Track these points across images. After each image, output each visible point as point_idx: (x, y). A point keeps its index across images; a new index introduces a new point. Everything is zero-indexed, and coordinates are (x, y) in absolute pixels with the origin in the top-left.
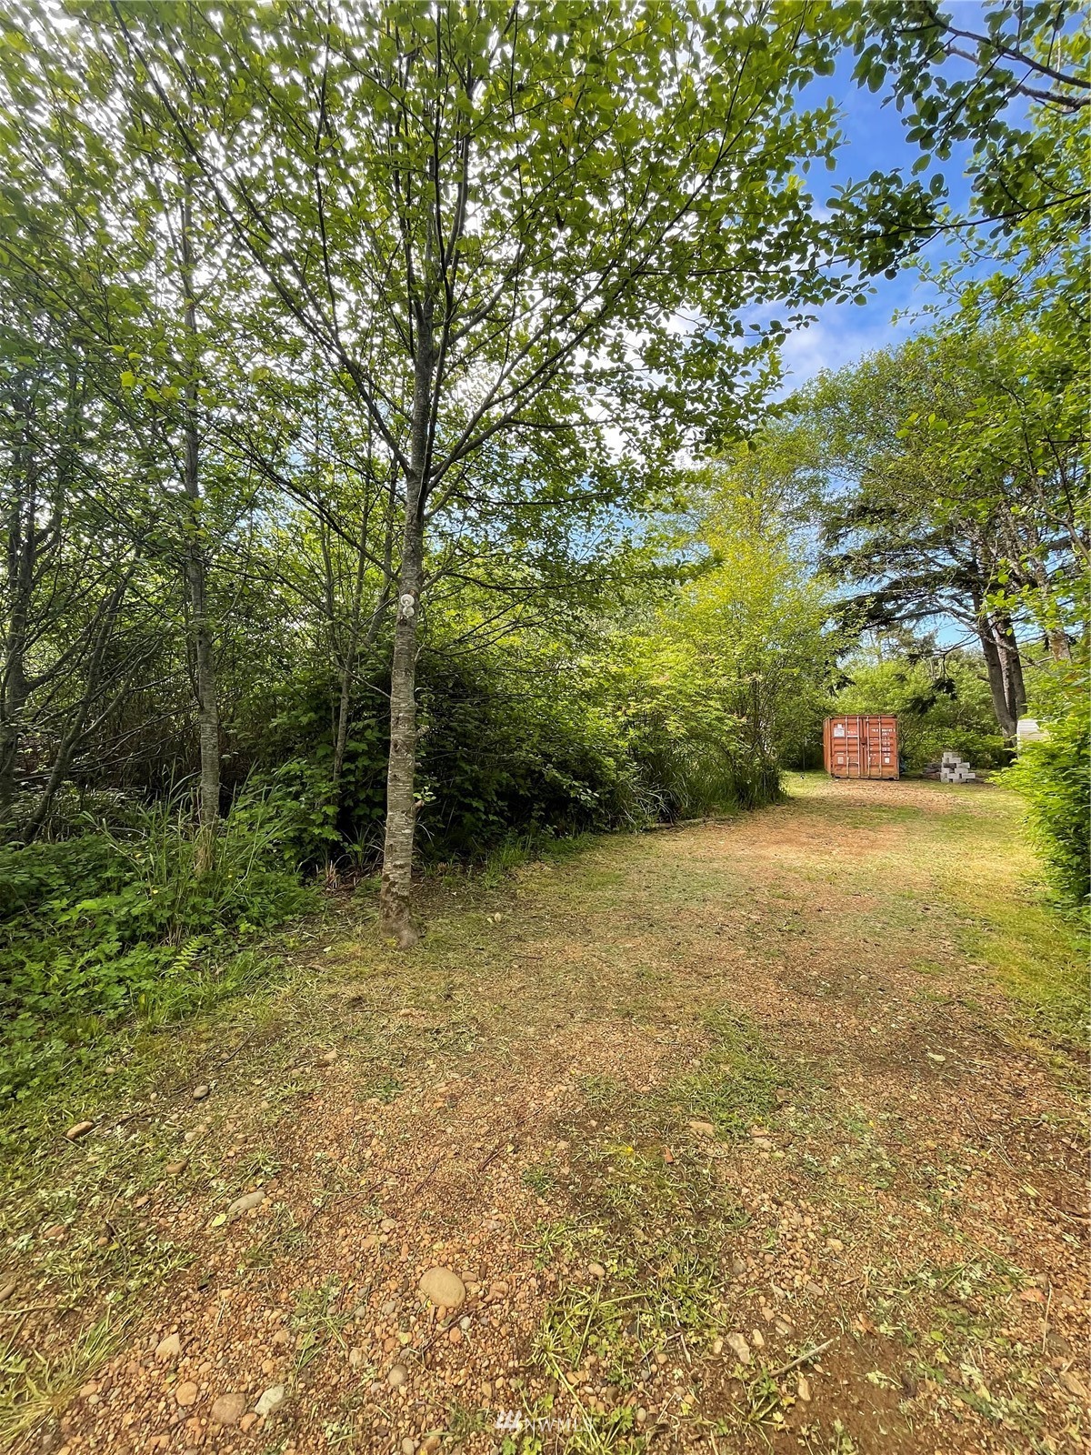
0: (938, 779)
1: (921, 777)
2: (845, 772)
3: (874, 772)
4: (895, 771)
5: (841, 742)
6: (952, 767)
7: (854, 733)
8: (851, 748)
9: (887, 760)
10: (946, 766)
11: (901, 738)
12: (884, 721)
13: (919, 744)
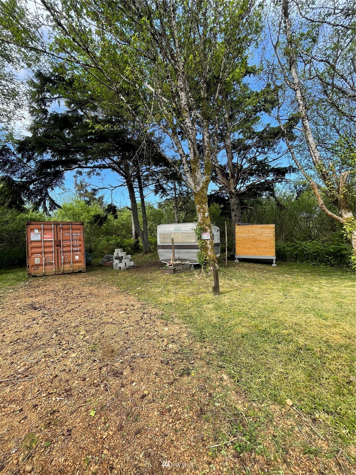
0: (111, 266)
1: (100, 266)
2: (42, 270)
3: (67, 267)
4: (82, 265)
5: (38, 244)
6: (120, 259)
7: (49, 237)
8: (47, 250)
9: (77, 258)
10: (117, 258)
11: (87, 241)
12: (74, 227)
13: (98, 244)
